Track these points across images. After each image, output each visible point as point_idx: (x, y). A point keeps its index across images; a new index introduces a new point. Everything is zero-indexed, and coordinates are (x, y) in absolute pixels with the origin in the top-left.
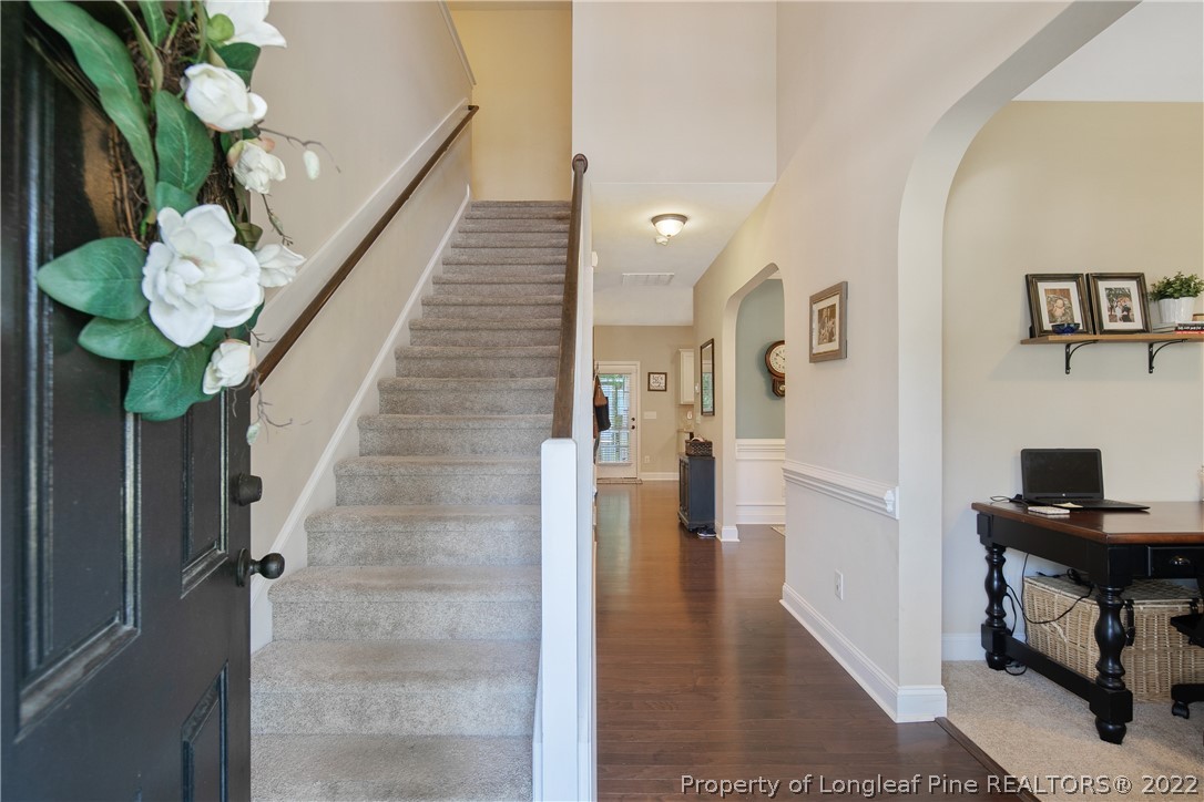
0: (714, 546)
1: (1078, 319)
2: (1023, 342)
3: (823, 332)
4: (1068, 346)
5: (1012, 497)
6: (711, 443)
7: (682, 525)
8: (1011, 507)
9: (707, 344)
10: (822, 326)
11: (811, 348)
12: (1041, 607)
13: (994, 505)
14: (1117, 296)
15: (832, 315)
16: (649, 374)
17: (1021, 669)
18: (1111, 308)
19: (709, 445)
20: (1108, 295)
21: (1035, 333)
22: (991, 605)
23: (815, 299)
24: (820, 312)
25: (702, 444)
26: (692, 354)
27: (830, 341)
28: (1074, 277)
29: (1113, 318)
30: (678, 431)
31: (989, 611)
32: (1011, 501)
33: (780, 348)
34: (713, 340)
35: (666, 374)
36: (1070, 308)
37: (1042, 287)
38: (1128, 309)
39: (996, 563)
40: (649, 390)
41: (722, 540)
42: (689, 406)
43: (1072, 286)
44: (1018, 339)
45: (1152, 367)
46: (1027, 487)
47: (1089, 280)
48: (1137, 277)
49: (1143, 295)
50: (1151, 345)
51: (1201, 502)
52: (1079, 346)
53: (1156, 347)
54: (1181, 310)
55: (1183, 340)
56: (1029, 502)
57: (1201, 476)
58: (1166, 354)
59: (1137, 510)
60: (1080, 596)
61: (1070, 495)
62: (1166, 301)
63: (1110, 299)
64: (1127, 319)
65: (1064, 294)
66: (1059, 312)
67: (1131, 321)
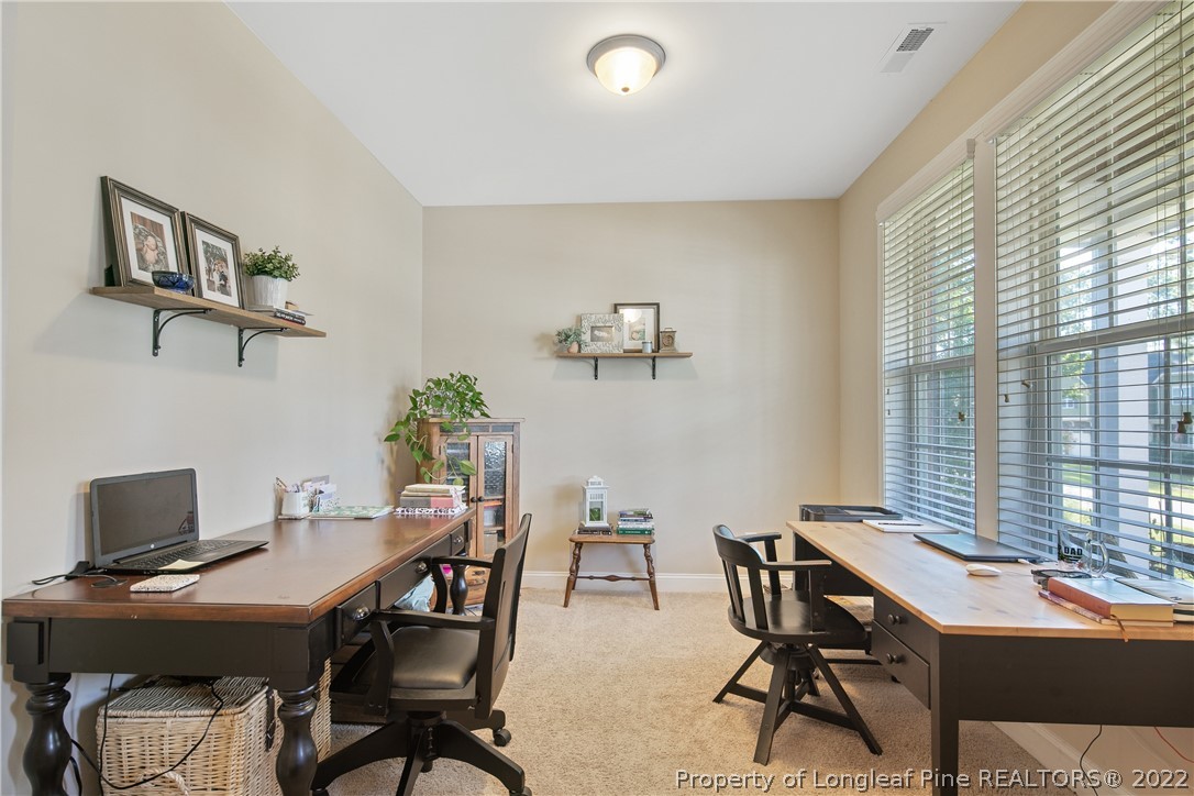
2: (95, 291)
4: (158, 312)
12: (136, 751)
13: (41, 597)
14: (214, 255)
18: (209, 271)
20: (206, 252)
21: (113, 278)
28: (168, 210)
29: (211, 285)
32: (69, 578)
36: (164, 254)
37: (129, 206)
38: (224, 277)
39: (46, 713)
43: (163, 220)
44: (86, 285)
45: (241, 359)
46: (98, 546)
47: (186, 224)
48: (233, 239)
49: (238, 265)
50: (241, 331)
51: (277, 520)
52: (171, 314)
53: (247, 334)
54: (277, 293)
55: (281, 330)
56: (110, 572)
57: (275, 490)
58: (256, 346)
59: (257, 550)
60: (210, 706)
61: (161, 544)
62: (264, 278)
63: (207, 259)
64: (224, 289)
65: (157, 229)
66: (151, 256)
67: (228, 294)
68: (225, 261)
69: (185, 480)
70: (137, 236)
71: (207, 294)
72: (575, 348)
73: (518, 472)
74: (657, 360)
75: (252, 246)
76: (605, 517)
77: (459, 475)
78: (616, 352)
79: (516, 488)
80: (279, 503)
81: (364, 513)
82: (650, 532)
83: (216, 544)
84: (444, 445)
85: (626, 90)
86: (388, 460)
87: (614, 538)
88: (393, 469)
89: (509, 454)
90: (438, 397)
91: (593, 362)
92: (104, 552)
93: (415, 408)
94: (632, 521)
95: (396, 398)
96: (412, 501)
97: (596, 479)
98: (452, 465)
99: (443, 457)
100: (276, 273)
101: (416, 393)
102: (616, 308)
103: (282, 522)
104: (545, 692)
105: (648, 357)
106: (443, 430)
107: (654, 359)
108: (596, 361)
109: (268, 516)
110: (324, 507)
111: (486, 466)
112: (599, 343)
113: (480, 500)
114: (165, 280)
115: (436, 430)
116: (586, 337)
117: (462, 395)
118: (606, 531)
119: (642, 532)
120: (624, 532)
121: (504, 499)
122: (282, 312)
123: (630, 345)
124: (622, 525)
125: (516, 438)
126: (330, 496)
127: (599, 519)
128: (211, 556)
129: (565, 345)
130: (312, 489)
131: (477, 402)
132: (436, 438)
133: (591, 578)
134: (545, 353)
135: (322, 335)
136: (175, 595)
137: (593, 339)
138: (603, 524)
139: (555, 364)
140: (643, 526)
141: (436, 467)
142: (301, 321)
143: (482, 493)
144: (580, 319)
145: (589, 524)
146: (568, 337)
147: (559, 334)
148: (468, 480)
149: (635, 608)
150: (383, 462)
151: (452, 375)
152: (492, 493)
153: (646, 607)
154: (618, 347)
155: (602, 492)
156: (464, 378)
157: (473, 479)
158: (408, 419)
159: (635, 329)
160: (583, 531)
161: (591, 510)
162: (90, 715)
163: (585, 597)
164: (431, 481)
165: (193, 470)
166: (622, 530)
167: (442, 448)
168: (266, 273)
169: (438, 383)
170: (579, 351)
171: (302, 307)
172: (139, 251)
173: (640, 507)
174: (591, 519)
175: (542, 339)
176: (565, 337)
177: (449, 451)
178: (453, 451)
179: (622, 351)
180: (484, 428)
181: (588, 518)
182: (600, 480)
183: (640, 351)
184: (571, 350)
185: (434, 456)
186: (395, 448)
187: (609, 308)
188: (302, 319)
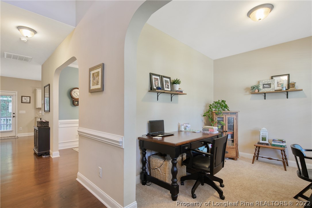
0: (49, 161)
1: (160, 86)
2: (149, 91)
3: (94, 81)
4: (158, 93)
5: (147, 134)
6: (48, 122)
7: (35, 154)
8: (146, 137)
9: (47, 86)
10: (94, 79)
11: (90, 87)
12: (154, 164)
13: (143, 137)
14: (166, 82)
15: (98, 75)
16: (22, 97)
17: (150, 183)
18: (166, 85)
19: (47, 123)
20: (165, 81)
21: (151, 89)
22: (143, 167)
23: (91, 70)
24: (93, 74)
25: (44, 122)
26: (41, 90)
27: (97, 84)
28: (159, 76)
29: (166, 88)
30: (36, 118)
31: (142, 168)
32: (147, 135)
33: (76, 90)
34: (49, 84)
35: (30, 97)
36: (158, 83)
37: (153, 77)
38: (168, 86)
39: (144, 155)
40: (22, 102)
41: (52, 157)
42: (40, 109)
43: (158, 78)
44: (148, 90)
45: (171, 100)
46: (150, 131)
47: (162, 77)
48: (169, 78)
49: (171, 83)
50: (171, 95)
51: (179, 131)
52: (160, 93)
53: (172, 95)
54: (177, 87)
55: (178, 94)
56: (151, 135)
57: (178, 125)
58: (174, 97)
59: (172, 135)
60: (164, 160)
61: (159, 132)
62: (175, 84)
63: (165, 83)
64: (168, 88)
65: (157, 79)
66: (156, 84)
67: (169, 88)
68: (168, 82)
69: (162, 122)
70: (154, 81)
71: (165, 89)
72: (257, 91)
73: (238, 125)
74: (289, 93)
75: (173, 79)
76: (267, 140)
77: (220, 125)
78: (272, 91)
79: (237, 130)
80: (179, 128)
81: (194, 131)
82: (284, 146)
83: (167, 133)
84: (217, 118)
85: (260, 19)
86: (204, 121)
87: (270, 146)
88: (206, 123)
89: (235, 120)
90: (215, 106)
91: (264, 94)
92: (151, 132)
93: (210, 108)
94: (277, 142)
95: (206, 106)
96: (205, 130)
97: (264, 129)
98: (219, 122)
99: (216, 120)
100: (177, 83)
101: (211, 105)
102: (272, 78)
103: (180, 131)
104: (237, 181)
105: (284, 92)
106: (216, 114)
107: (287, 92)
108: (265, 94)
109: (177, 130)
110: (188, 129)
111: (228, 123)
112: (266, 89)
113: (226, 131)
114: (158, 88)
115: (214, 114)
116: (261, 87)
117: (222, 105)
118: (267, 144)
119: (281, 146)
120: (274, 145)
121: (234, 132)
122: (178, 91)
123: (277, 88)
124: (273, 143)
125: (237, 116)
126: (189, 127)
127: (265, 140)
128: (165, 135)
129: (254, 90)
130: (185, 126)
131: (226, 107)
132: (215, 116)
133: (262, 157)
134: (248, 93)
135: (186, 94)
136: (158, 140)
137: (264, 87)
138: (267, 142)
139: (251, 96)
140: (281, 144)
141: (214, 123)
142: (182, 92)
143: (227, 130)
144: (259, 82)
145: (261, 141)
146: (254, 88)
147: (252, 87)
148: (223, 126)
149: (277, 169)
150: (203, 121)
151: (219, 100)
152: (230, 130)
153: (282, 169)
154: (272, 89)
155: (266, 133)
156: (223, 101)
157: (224, 127)
158: (209, 111)
159: (279, 83)
160: (259, 143)
161: (262, 138)
162: (149, 157)
163: (260, 163)
164: (213, 126)
165: (163, 120)
166: (273, 144)
167: (216, 118)
168: (176, 83)
169: (216, 102)
170: (258, 91)
171: (182, 89)
172: (155, 84)
173: (281, 138)
174: (262, 140)
175: (247, 89)
176: (253, 88)
177: (218, 119)
178: (219, 119)
179: (274, 91)
180: (227, 113)
181: (261, 140)
182: (265, 129)
183: (281, 90)
184: (255, 92)
185: (214, 120)
186: (206, 118)
187: (269, 77)
188: (182, 91)
